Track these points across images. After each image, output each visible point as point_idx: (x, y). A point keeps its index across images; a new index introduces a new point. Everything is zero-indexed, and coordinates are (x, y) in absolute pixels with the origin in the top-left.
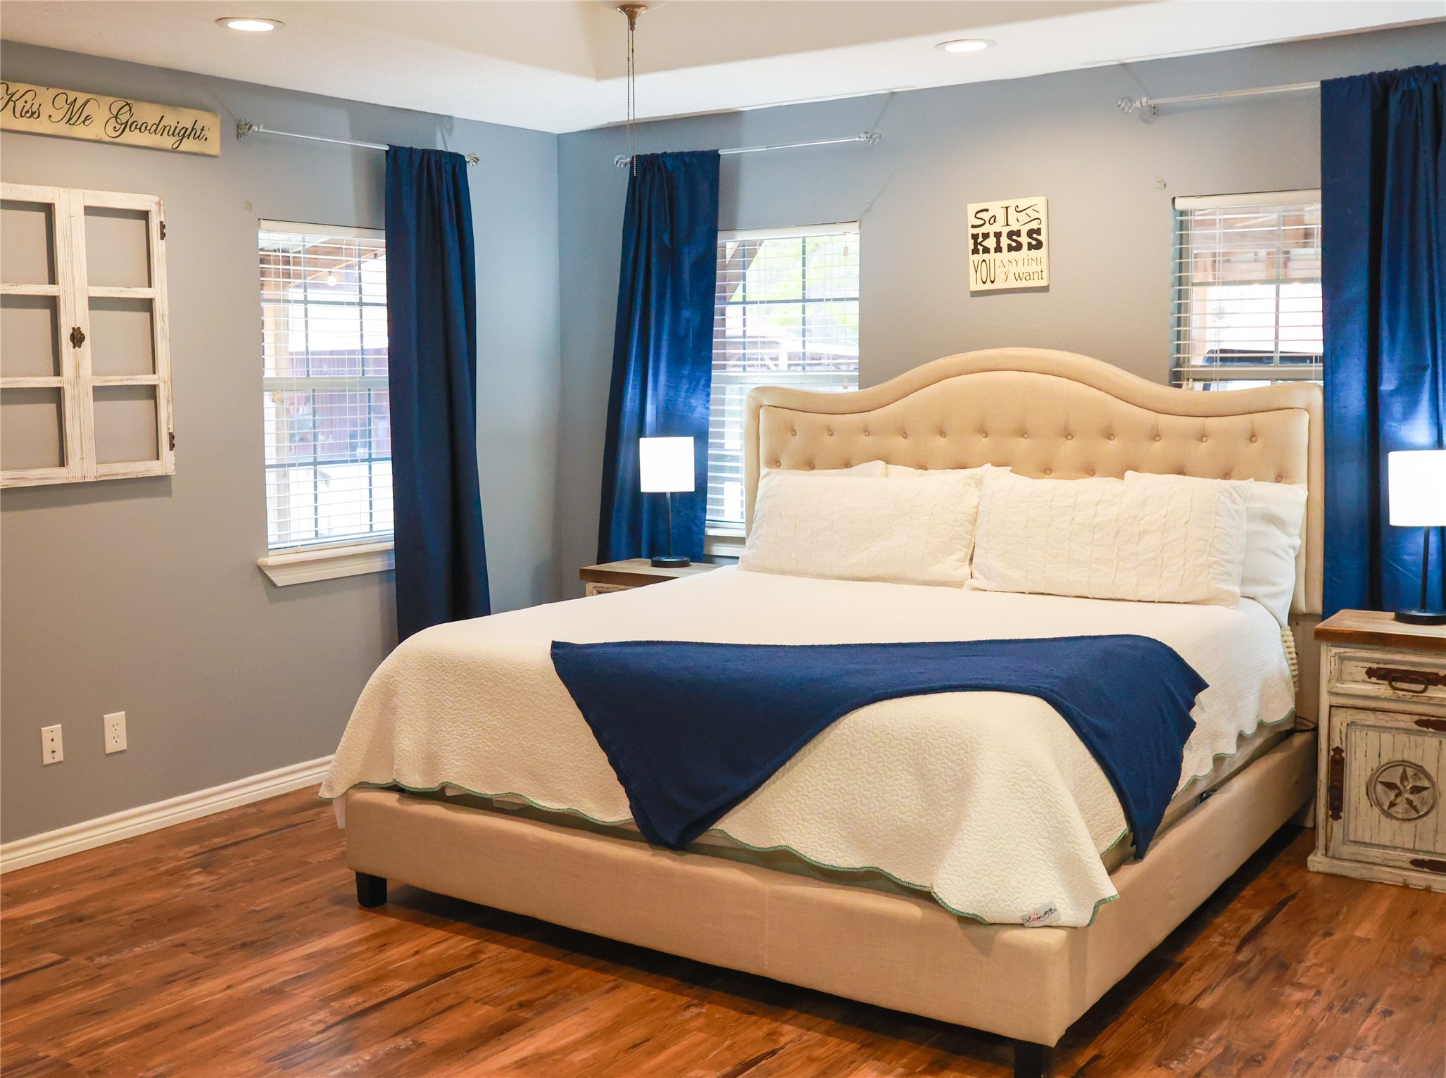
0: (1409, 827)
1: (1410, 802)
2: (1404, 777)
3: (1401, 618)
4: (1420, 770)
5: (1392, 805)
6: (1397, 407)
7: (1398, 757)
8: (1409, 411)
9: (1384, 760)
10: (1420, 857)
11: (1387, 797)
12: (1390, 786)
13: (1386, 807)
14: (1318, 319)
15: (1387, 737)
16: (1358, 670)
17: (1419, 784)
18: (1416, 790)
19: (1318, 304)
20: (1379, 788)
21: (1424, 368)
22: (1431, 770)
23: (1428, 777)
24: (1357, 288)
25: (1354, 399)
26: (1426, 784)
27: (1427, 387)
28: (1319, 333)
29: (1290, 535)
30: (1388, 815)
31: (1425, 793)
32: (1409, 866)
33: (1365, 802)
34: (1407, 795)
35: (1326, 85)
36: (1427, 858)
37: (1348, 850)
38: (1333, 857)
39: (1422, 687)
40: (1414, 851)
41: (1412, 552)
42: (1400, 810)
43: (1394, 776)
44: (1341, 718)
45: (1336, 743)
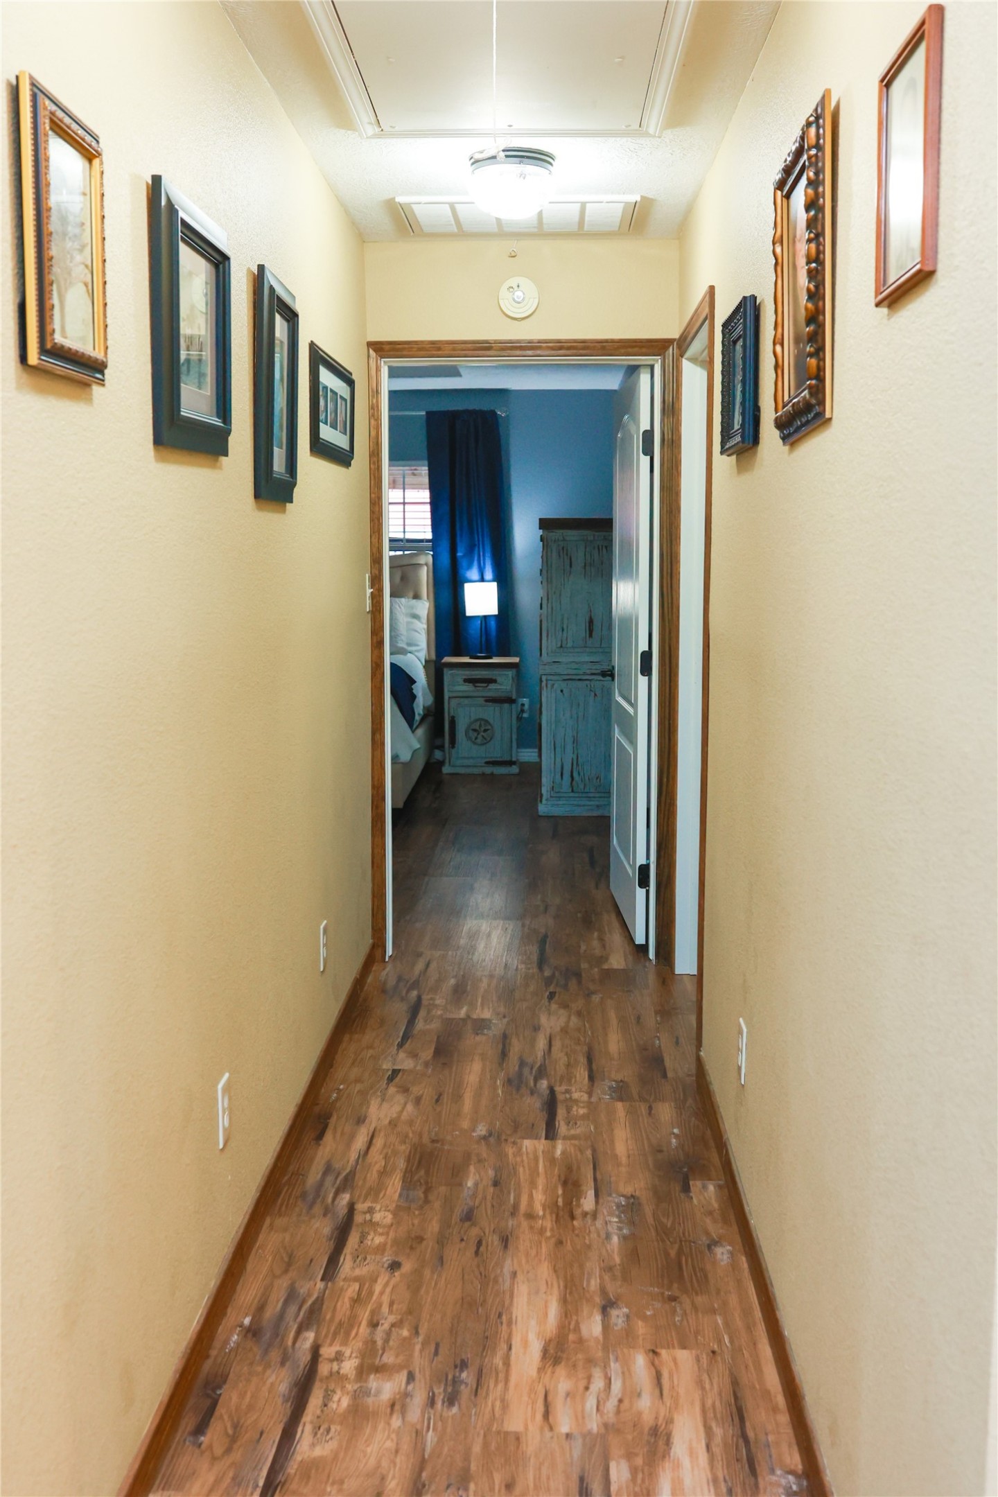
0: (483, 748)
1: (483, 736)
2: (480, 726)
3: (472, 657)
4: (487, 722)
5: (476, 738)
6: (464, 563)
7: (477, 717)
8: (469, 567)
9: (472, 719)
10: (488, 760)
11: (473, 735)
12: (475, 730)
13: (473, 740)
14: (429, 522)
15: (473, 709)
16: (460, 680)
17: (487, 728)
18: (485, 731)
19: (429, 515)
20: (471, 731)
21: (475, 545)
22: (491, 721)
23: (490, 724)
24: (445, 508)
25: (445, 559)
26: (489, 727)
27: (476, 558)
28: (429, 529)
29: (422, 623)
30: (475, 743)
31: (489, 732)
32: (484, 765)
33: (464, 738)
34: (482, 734)
35: (428, 413)
36: (491, 760)
37: (459, 762)
38: (453, 766)
39: (486, 685)
40: (486, 758)
41: (475, 629)
42: (479, 741)
43: (476, 726)
44: (454, 702)
45: (452, 714)
